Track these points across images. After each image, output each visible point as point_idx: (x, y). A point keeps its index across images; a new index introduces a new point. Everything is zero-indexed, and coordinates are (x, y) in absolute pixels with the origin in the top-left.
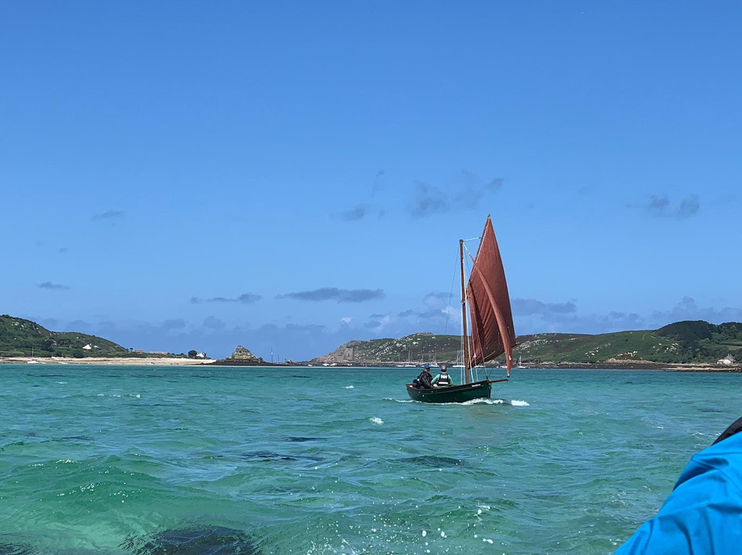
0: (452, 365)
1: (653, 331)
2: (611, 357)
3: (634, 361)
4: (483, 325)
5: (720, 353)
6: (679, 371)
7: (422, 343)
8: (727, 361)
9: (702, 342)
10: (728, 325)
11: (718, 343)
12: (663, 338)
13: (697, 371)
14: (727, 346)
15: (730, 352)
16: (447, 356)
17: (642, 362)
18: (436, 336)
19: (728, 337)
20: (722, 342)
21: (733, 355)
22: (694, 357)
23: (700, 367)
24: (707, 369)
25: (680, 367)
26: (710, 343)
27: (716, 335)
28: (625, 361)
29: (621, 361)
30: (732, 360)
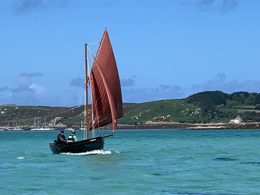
0: (31, 128)
1: (182, 99)
2: (149, 120)
3: (165, 123)
4: (101, 99)
5: (232, 115)
6: (199, 129)
7: (8, 113)
8: (237, 121)
9: (219, 107)
10: (238, 94)
11: (230, 108)
12: (189, 105)
13: (212, 129)
14: (237, 110)
15: (239, 114)
16: (27, 121)
17: (172, 123)
18: (19, 107)
19: (238, 102)
20: (234, 107)
21: (241, 116)
22: (212, 118)
23: (214, 126)
24: (219, 127)
25: (199, 126)
26: (224, 108)
27: (229, 102)
28: (159, 123)
29: (156, 123)
30: (240, 120)
